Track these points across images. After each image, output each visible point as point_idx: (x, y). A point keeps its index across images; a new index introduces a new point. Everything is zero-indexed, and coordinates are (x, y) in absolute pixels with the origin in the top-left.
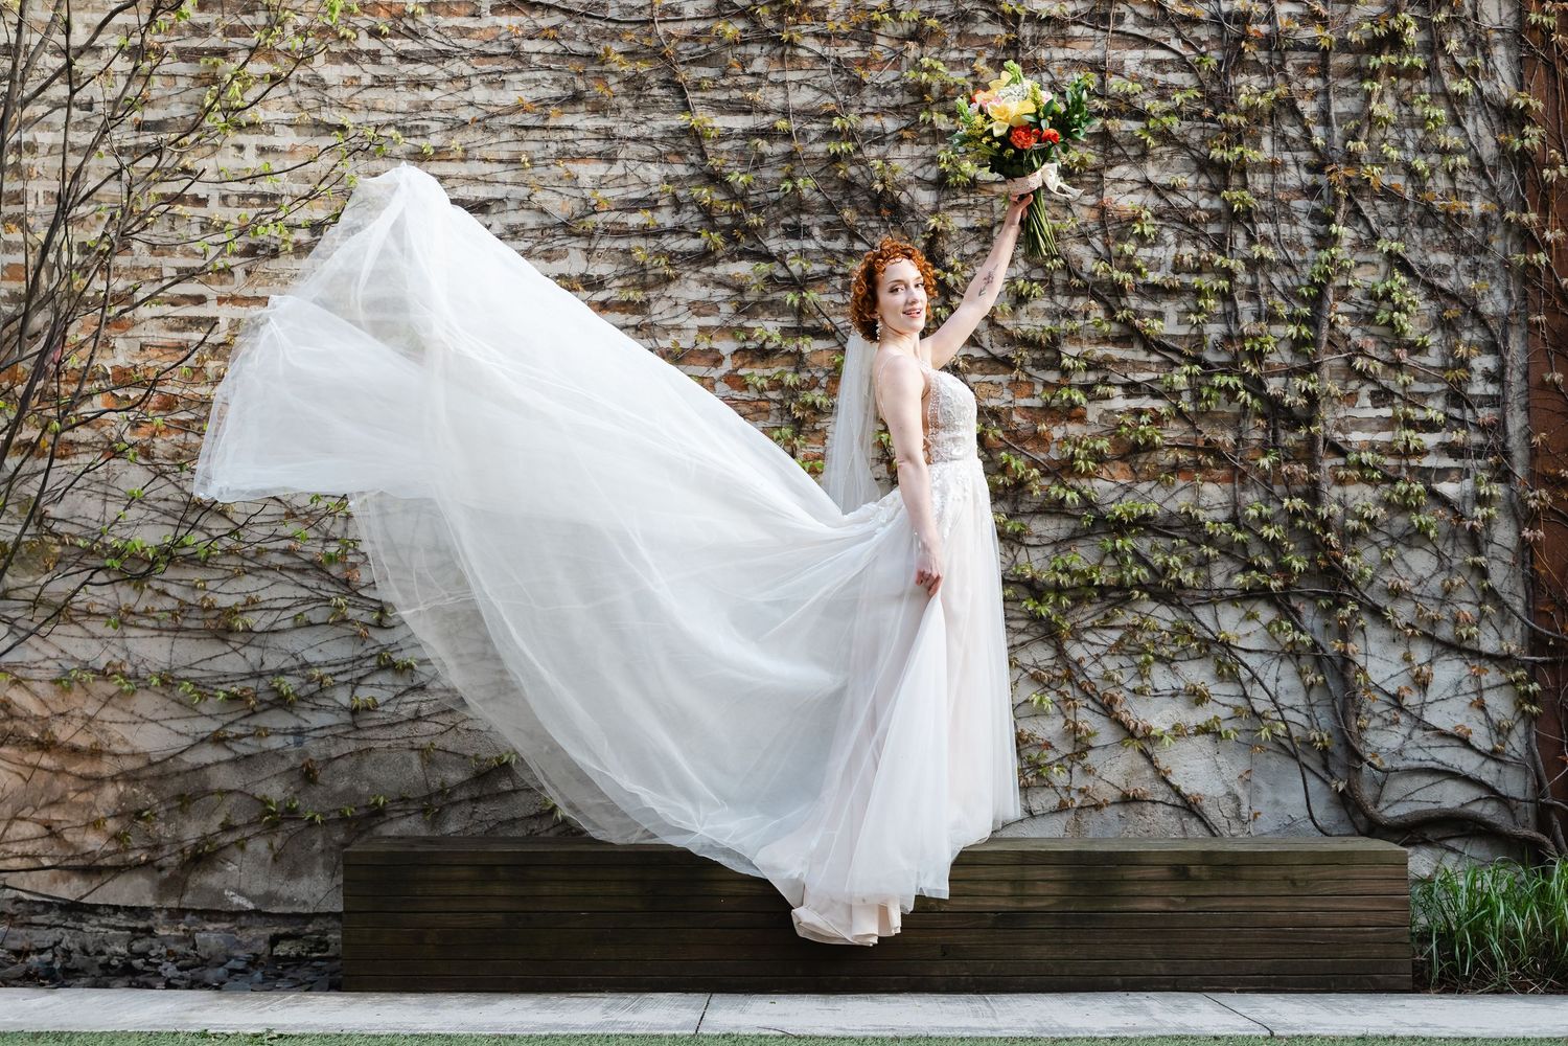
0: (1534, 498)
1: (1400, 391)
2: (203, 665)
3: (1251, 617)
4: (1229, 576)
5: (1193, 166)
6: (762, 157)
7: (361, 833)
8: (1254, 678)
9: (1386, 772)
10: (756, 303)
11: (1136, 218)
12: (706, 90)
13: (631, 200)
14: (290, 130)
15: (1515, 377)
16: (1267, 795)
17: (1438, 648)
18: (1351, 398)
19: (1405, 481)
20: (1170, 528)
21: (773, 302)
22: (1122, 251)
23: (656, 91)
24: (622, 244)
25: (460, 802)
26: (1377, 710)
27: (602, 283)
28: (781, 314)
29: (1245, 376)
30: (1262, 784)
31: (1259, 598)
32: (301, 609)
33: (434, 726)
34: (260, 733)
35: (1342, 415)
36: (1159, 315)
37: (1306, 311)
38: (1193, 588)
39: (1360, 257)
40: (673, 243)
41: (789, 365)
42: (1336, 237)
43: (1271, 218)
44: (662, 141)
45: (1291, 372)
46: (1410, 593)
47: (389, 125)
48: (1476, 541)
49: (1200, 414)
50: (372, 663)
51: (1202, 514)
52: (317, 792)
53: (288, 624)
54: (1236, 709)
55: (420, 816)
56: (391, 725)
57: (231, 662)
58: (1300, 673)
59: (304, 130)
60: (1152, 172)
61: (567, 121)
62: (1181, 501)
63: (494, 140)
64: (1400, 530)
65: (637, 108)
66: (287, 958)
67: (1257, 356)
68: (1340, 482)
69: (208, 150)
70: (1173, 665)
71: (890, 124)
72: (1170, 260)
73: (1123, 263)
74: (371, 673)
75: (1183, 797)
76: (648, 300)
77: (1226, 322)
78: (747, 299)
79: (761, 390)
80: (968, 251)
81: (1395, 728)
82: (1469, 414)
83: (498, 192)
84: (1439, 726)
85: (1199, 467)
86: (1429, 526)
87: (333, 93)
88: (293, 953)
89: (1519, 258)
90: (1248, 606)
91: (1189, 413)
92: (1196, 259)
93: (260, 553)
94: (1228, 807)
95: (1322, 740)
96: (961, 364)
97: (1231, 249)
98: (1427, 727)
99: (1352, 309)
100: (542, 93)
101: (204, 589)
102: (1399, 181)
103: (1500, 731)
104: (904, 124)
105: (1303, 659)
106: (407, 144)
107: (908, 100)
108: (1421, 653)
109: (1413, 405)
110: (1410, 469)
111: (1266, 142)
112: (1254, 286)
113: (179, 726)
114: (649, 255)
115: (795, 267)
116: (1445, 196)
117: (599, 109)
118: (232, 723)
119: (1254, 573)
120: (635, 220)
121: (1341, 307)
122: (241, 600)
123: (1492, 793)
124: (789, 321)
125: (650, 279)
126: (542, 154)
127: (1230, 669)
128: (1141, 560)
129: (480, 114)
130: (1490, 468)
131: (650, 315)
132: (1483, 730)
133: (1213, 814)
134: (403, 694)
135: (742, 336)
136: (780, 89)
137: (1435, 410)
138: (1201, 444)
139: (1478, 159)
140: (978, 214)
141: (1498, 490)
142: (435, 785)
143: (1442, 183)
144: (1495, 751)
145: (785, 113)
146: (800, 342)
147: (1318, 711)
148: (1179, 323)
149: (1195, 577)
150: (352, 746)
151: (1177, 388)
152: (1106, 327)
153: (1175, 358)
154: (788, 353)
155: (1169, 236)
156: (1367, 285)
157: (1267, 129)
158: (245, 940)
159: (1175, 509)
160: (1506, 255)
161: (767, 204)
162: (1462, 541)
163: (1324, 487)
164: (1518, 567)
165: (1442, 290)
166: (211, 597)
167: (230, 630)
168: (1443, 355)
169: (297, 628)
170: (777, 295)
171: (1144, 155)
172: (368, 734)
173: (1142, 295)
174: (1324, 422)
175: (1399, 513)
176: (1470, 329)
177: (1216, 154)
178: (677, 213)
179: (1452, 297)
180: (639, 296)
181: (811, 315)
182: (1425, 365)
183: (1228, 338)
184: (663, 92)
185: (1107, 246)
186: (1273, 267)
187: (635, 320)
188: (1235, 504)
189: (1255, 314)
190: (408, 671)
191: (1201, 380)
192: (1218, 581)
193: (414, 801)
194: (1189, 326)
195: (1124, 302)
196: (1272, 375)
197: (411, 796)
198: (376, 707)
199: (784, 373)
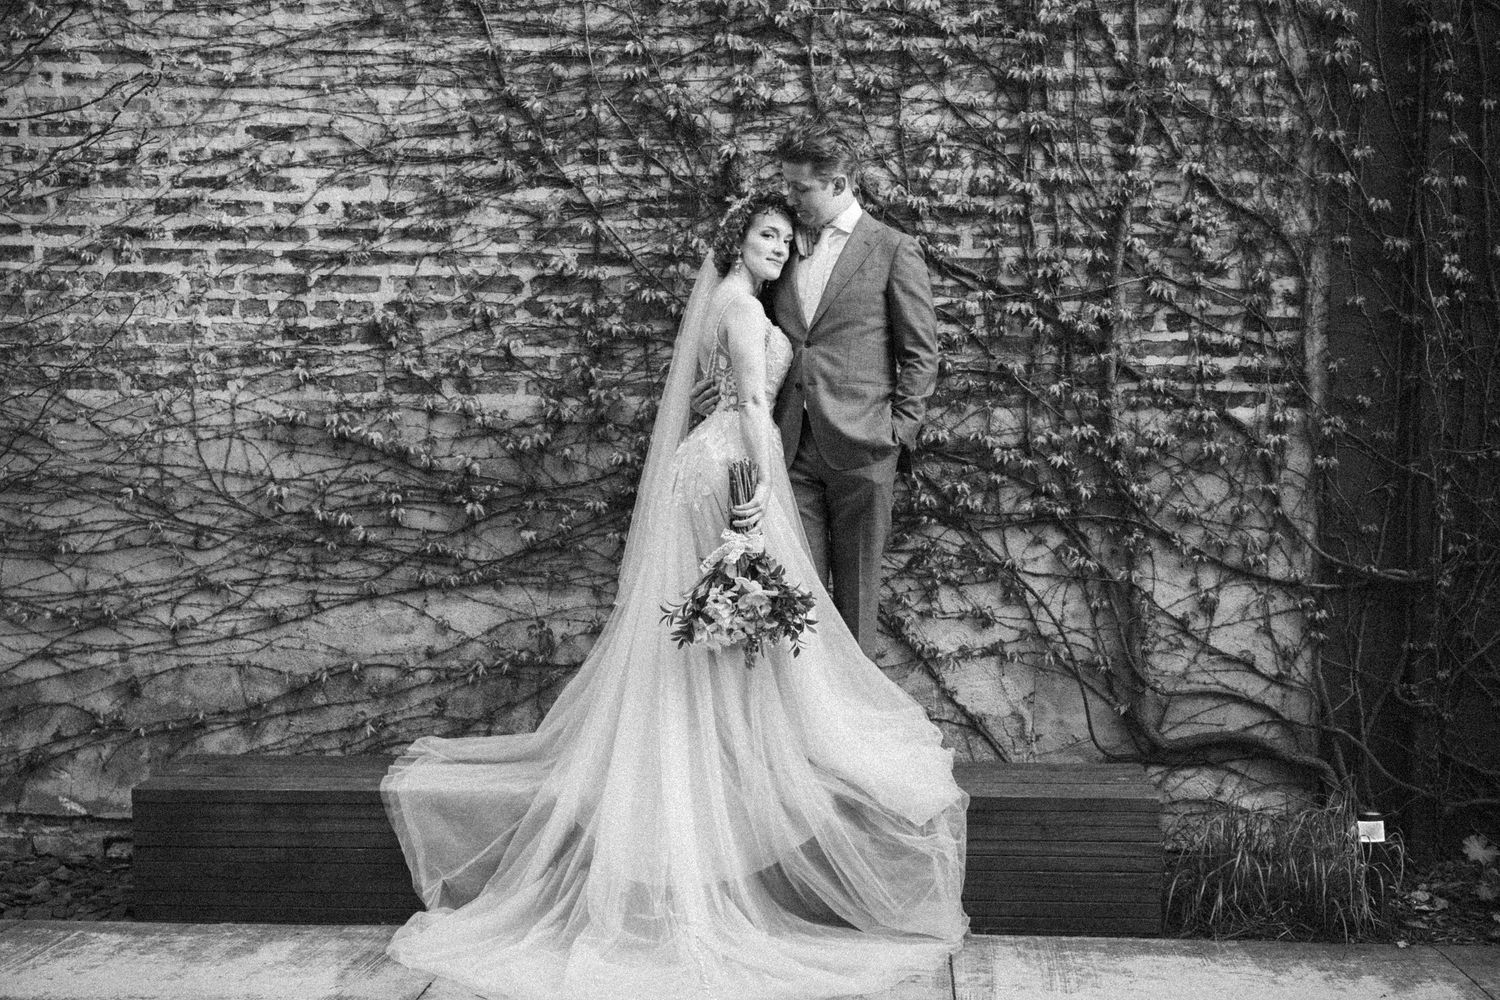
0: (1329, 424)
1: (1197, 315)
2: (31, 585)
3: (1038, 542)
4: (1018, 501)
5: (992, 84)
6: (560, 80)
7: (184, 745)
8: (1040, 603)
9: (1170, 695)
10: (554, 230)
11: (932, 141)
12: (505, 11)
13: (431, 126)
14: (95, 57)
15: (1317, 300)
16: (1051, 716)
17: (1226, 574)
18: (1146, 322)
19: (1197, 407)
20: (958, 453)
21: (570, 228)
22: (918, 173)
23: (453, 14)
24: (422, 171)
25: (277, 715)
26: (1162, 633)
27: (403, 211)
28: (579, 241)
29: (1037, 302)
30: (1047, 704)
31: (1046, 524)
32: (120, 532)
33: (252, 643)
34: (89, 649)
35: (1136, 339)
36: (955, 239)
37: (1102, 234)
38: (981, 513)
39: (1161, 176)
40: (472, 170)
41: (585, 291)
42: (1135, 158)
43: (1071, 137)
44: (460, 65)
45: (1085, 296)
46: (1200, 519)
47: (191, 50)
48: (1269, 468)
49: (993, 339)
50: (190, 583)
51: (989, 439)
52: (142, 705)
53: (110, 546)
54: (1023, 631)
55: (240, 728)
56: (208, 642)
57: (58, 582)
58: (1087, 598)
59: (109, 58)
60: (950, 91)
61: (366, 45)
62: (972, 427)
63: (295, 66)
64: (1192, 455)
65: (434, 31)
66: (119, 860)
67: (1052, 282)
68: (1134, 408)
69: (16, 78)
70: (961, 588)
71: (686, 45)
72: (966, 182)
73: (919, 185)
74: (189, 593)
75: (970, 717)
76: (449, 228)
77: (1023, 246)
78: (546, 226)
79: (558, 318)
80: (765, 174)
81: (1180, 652)
82: (1267, 338)
83: (301, 118)
84: (1224, 651)
85: (990, 392)
86: (1219, 452)
87: (136, 20)
88: (125, 855)
89: (1326, 176)
90: (1036, 531)
91: (982, 337)
92: (992, 182)
93: (80, 476)
94: (1013, 727)
95: (1106, 664)
97: (1028, 171)
98: (1213, 651)
99: (1150, 230)
100: (340, 16)
101: (29, 512)
102: (1204, 96)
103: (1286, 656)
104: (700, 44)
105: (1090, 583)
106: (209, 71)
107: (705, 19)
108: (1208, 579)
109: (1210, 329)
110: (1205, 394)
111: (1069, 58)
112: (1051, 208)
113: (10, 642)
114: (446, 183)
115: (592, 194)
116: (1253, 110)
117: (397, 32)
118: (60, 640)
119: (1043, 499)
120: (433, 146)
121: (1138, 228)
122: (64, 522)
123: (1275, 717)
125: (450, 206)
126: (342, 80)
128: (931, 485)
129: (278, 39)
130: (1287, 393)
131: (450, 243)
132: (1269, 655)
133: (997, 733)
134: (221, 613)
135: (540, 264)
136: (577, 9)
137: (1231, 334)
138: (993, 369)
139: (1288, 72)
140: (774, 136)
141: (1293, 415)
142: (253, 698)
143: (1249, 98)
144: (1279, 676)
145: (582, 34)
146: (596, 270)
147: (1103, 634)
148: (974, 247)
149: (984, 503)
150: (174, 662)
151: (970, 313)
153: (969, 282)
154: (587, 280)
155: (966, 157)
156: (1167, 205)
157: (1070, 43)
158: (79, 842)
159: (965, 435)
160: (1312, 173)
161: (564, 129)
162: (1255, 466)
163: (1115, 414)
164: (1311, 492)
165: (1244, 211)
166: (36, 520)
167: (55, 551)
168: (1242, 277)
169: (117, 549)
170: (574, 222)
171: (942, 74)
172: (189, 651)
173: (937, 219)
174: (1118, 347)
175: (1192, 438)
176: (1272, 250)
177: (1016, 72)
178: (476, 138)
179: (1255, 217)
180: (439, 224)
181: (607, 242)
182: (1224, 288)
183: (1023, 261)
184: (461, 15)
185: (903, 169)
186: (1072, 188)
187: (435, 247)
188: (1026, 429)
189: (1051, 238)
190: (224, 591)
191: (994, 304)
192: (1007, 506)
193: (232, 714)
194: (984, 250)
195: (919, 226)
196: (1067, 299)
197: (230, 710)
198: (194, 625)
199: (581, 300)
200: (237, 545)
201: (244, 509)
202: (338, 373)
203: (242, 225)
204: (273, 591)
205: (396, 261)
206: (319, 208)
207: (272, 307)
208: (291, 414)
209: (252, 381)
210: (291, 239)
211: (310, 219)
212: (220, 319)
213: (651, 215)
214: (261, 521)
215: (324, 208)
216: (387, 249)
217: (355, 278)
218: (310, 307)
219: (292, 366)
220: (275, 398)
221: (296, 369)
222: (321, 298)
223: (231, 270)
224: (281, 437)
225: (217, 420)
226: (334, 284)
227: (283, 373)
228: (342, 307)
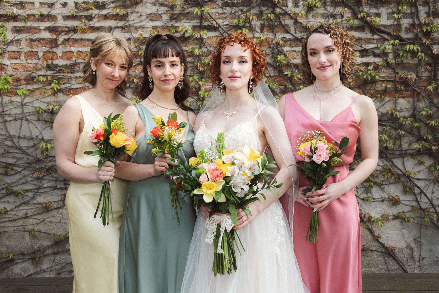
3: (421, 163)
4: (410, 144)
8: (422, 192)
10: (180, 14)
16: (426, 247)
20: (382, 121)
21: (188, 13)
25: (49, 255)
27: (104, 5)
28: (192, 19)
29: (421, 44)
31: (425, 154)
33: (35, 220)
36: (378, 15)
38: (393, 150)
41: (196, 44)
49: (398, 64)
50: (4, 191)
51: (397, 113)
54: (412, 207)
55: (31, 261)
56: (15, 220)
62: (388, 108)
67: (428, 34)
70: (382, 187)
74: (3, 197)
75: (386, 248)
76: (127, 14)
77: (412, 18)
78: (176, 12)
85: (396, 90)
90: (419, 158)
91: (392, 64)
94: (407, 252)
96: (281, 42)
119: (423, 142)
124: (196, 22)
125: (128, 3)
127: (410, 189)
131: (128, 21)
133: (400, 256)
134: (19, 206)
138: (398, 79)
142: (36, 247)
146: (202, 33)
148: (388, 19)
149: (394, 145)
151: (386, 51)
152: (351, 22)
153: (386, 36)
154: (196, 39)
159: (384, 111)
170: (190, 10)
172: (4, 224)
173: (370, 5)
180: (121, 11)
181: (206, 19)
183: (413, 25)
187: (121, 24)
188: (415, 108)
189: (426, 13)
190: (20, 195)
191: (398, 47)
192: (405, 146)
193: (27, 255)
194: (393, 20)
195: (361, 9)
196: (434, 44)
197: (25, 253)
198: (6, 212)
199: (194, 49)
200: (27, 172)
201: (29, 155)
202: (74, 87)
203: (24, 14)
204: (45, 195)
205: (102, 31)
206: (62, 5)
207: (40, 55)
208: (51, 107)
209: (32, 91)
210: (49, 21)
211: (57, 10)
212: (14, 61)
213: (228, 6)
214: (38, 161)
215: (65, 5)
216: (97, 25)
217: (82, 40)
218: (60, 55)
219: (50, 84)
220: (43, 100)
221: (53, 85)
222: (65, 50)
223: (19, 37)
224: (47, 119)
225: (14, 111)
226: (71, 43)
227: (46, 88)
228: (75, 54)
